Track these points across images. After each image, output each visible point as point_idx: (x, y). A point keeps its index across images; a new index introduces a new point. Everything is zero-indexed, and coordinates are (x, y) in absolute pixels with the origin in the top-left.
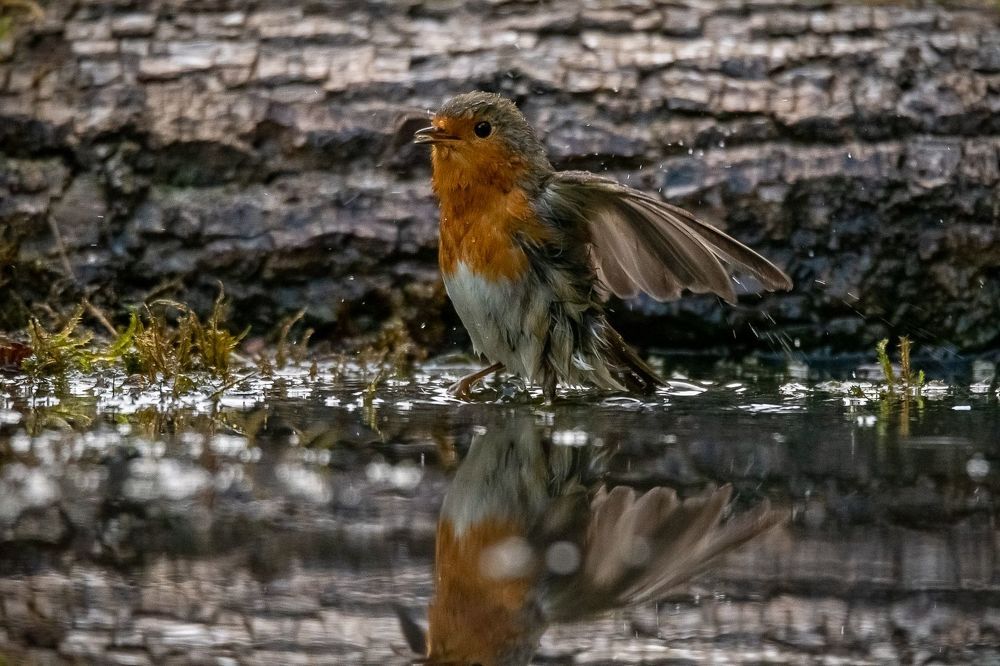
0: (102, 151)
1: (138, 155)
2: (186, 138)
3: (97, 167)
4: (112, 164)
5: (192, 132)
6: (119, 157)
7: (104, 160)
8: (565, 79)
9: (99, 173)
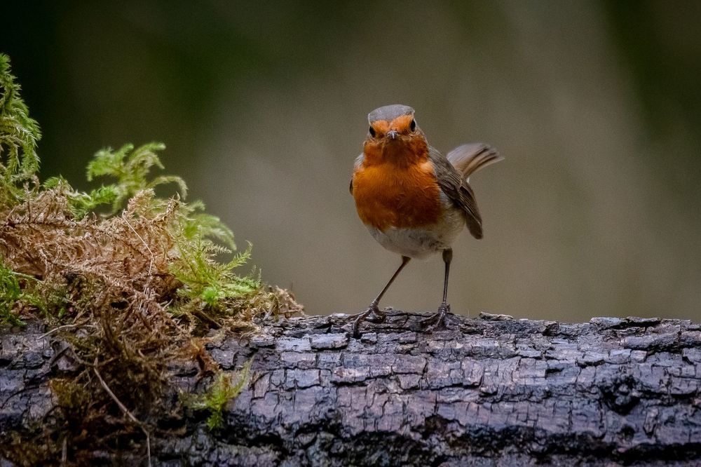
0: (305, 439)
1: (333, 442)
2: (370, 429)
3: (301, 452)
4: (312, 450)
5: (376, 424)
6: (317, 444)
7: (305, 447)
8: (669, 384)
9: (301, 456)
